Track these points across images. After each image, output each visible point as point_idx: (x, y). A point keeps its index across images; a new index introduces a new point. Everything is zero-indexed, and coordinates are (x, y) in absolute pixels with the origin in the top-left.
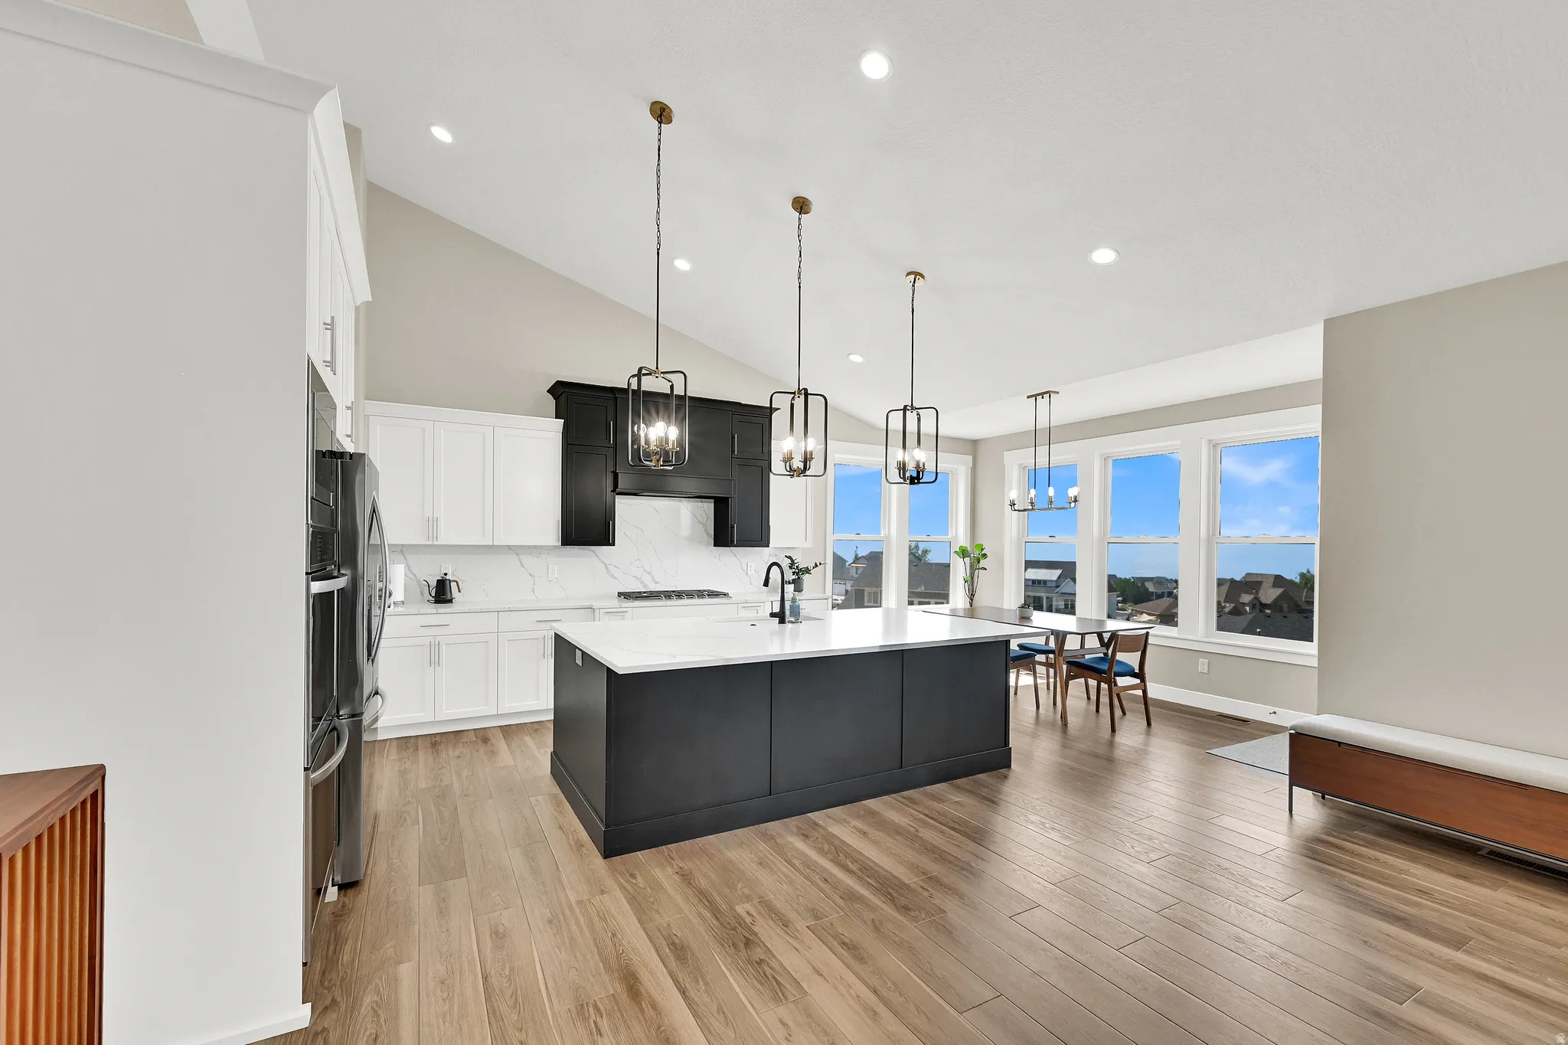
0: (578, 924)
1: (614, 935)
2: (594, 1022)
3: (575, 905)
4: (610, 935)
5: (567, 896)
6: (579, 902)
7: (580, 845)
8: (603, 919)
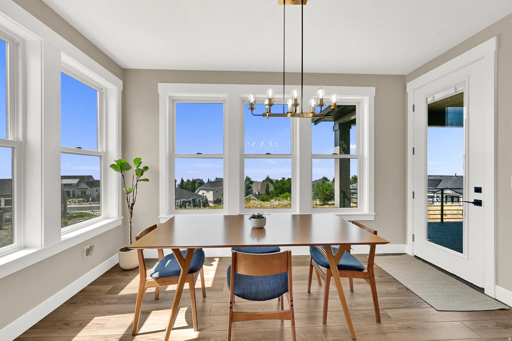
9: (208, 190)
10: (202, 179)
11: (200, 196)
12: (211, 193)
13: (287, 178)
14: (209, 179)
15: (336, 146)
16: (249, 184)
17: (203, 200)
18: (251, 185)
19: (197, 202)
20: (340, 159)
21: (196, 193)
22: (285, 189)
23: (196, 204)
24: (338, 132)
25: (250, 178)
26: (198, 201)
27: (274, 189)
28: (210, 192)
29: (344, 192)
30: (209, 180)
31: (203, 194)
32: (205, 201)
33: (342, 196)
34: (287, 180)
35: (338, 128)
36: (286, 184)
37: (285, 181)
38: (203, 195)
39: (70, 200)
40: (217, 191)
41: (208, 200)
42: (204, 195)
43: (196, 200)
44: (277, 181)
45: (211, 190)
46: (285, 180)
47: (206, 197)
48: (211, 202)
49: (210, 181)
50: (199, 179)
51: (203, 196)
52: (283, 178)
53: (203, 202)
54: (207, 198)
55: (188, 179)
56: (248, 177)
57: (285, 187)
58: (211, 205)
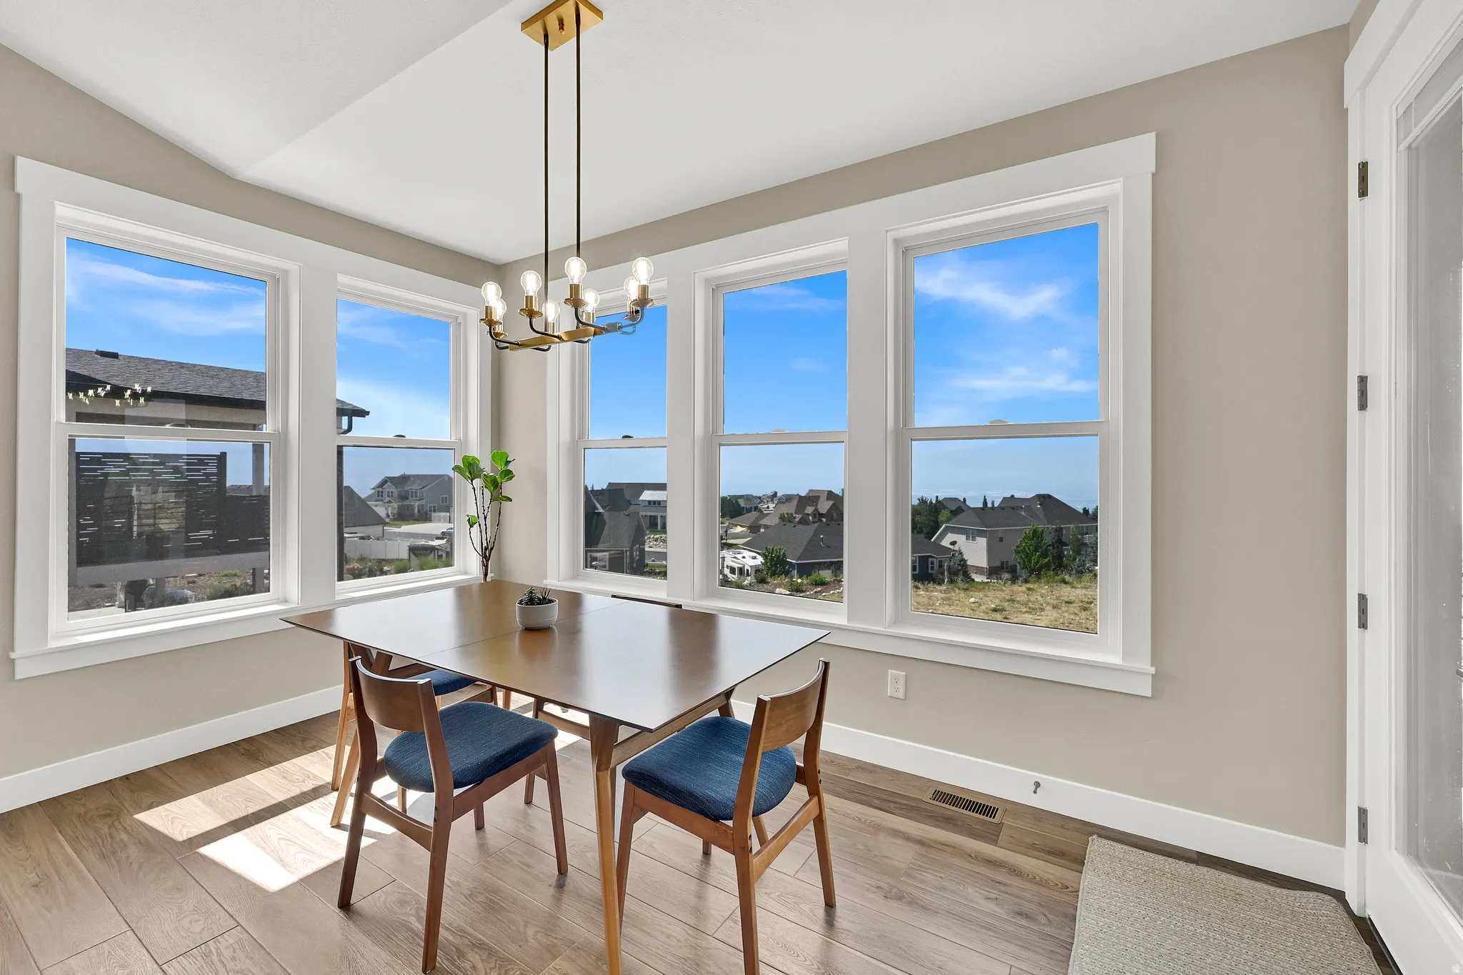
9: (971, 535)
10: (965, 500)
11: (946, 550)
12: (982, 542)
14: (985, 500)
17: (952, 563)
19: (932, 568)
21: (935, 540)
23: (930, 571)
26: (936, 565)
28: (978, 539)
30: (985, 503)
31: (953, 543)
32: (959, 565)
38: (952, 547)
39: (657, 536)
40: (1001, 540)
41: (968, 563)
42: (956, 547)
43: (930, 559)
45: (981, 534)
47: (961, 553)
48: (979, 570)
49: (989, 505)
50: (955, 499)
51: (954, 550)
53: (949, 567)
54: (965, 557)
55: (922, 499)
58: (977, 580)
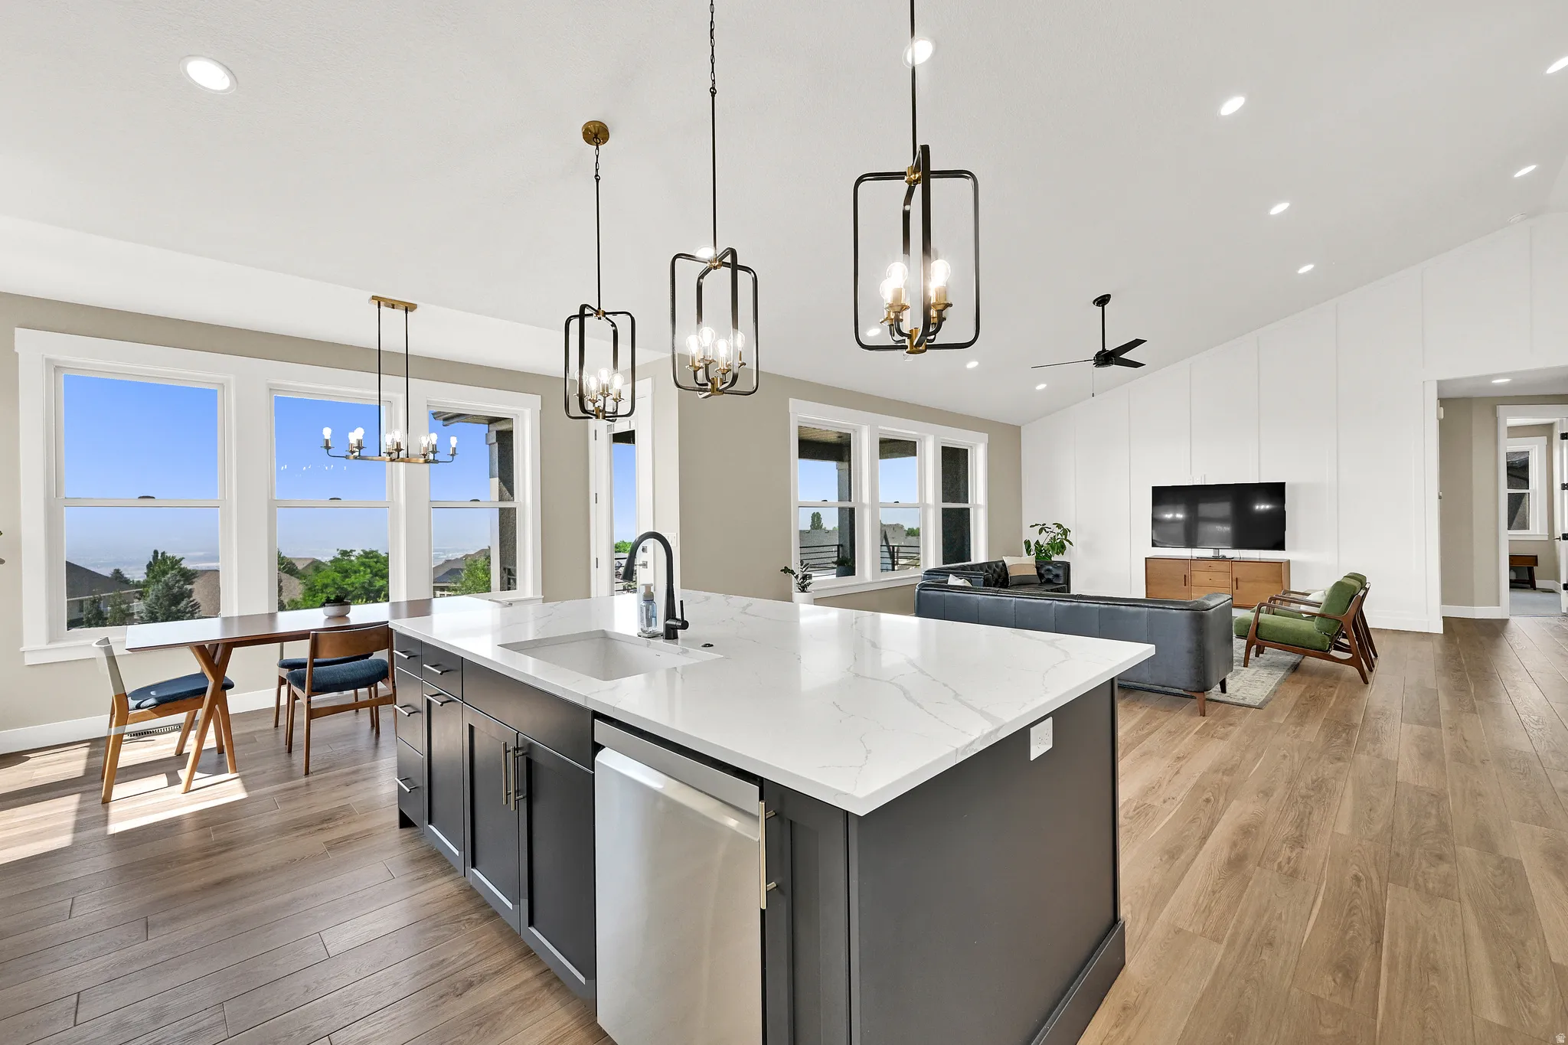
0: (1240, 922)
1: (1214, 892)
2: (1288, 863)
3: (1225, 942)
4: (1217, 895)
5: (1224, 956)
6: (1218, 941)
7: (1127, 1010)
8: (1208, 910)
13: (358, 552)
15: (492, 476)
16: (178, 581)
18: (189, 587)
20: (500, 509)
22: (352, 589)
24: (496, 447)
25: (177, 558)
27: (304, 595)
29: (509, 570)
33: (505, 578)
34: (358, 558)
35: (494, 440)
36: (355, 572)
37: (351, 561)
44: (316, 566)
46: (353, 558)
52: (345, 553)
56: (163, 553)
57: (353, 584)
